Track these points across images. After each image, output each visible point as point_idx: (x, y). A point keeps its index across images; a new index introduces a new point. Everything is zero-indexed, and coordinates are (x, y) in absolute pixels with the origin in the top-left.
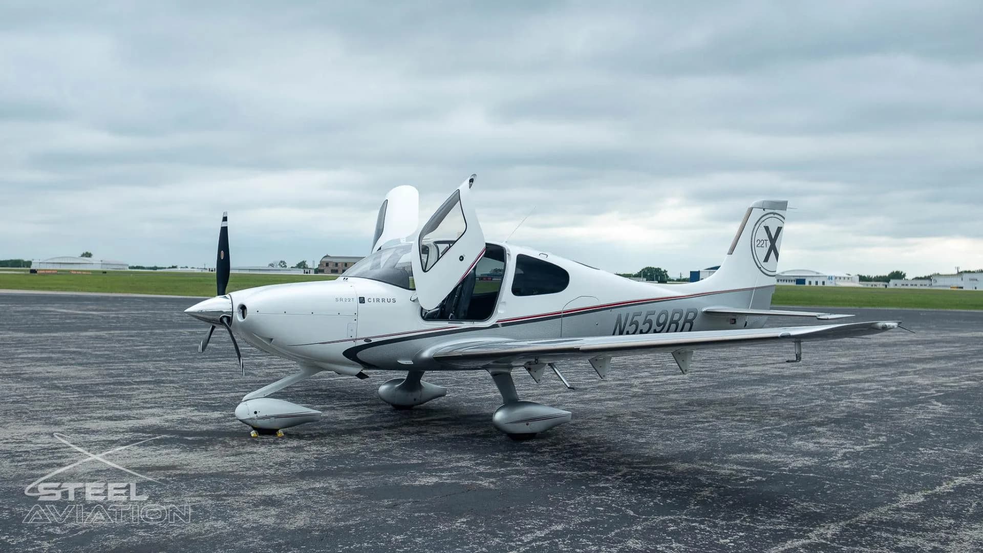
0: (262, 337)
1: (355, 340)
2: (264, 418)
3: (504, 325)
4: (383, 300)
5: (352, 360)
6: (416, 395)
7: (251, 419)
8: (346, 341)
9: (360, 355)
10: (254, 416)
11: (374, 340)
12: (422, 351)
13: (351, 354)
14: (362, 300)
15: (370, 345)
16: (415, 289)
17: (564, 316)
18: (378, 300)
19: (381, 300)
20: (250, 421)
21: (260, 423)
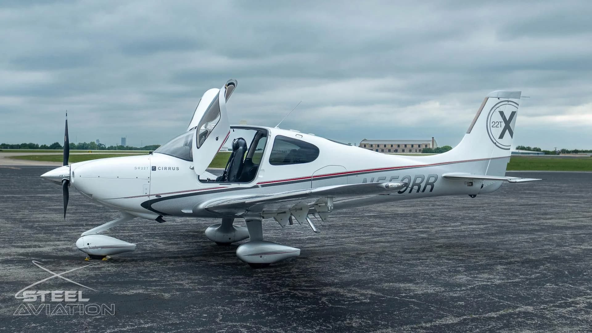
0: (85, 193)
1: (149, 196)
2: (93, 248)
3: (263, 186)
4: (170, 168)
5: (148, 209)
6: (231, 235)
7: (85, 248)
8: (143, 196)
9: (153, 206)
10: (87, 246)
11: (162, 196)
12: (199, 204)
13: (147, 205)
14: (154, 169)
15: (159, 199)
16: (192, 161)
17: (314, 180)
18: (165, 168)
19: (168, 169)
20: (85, 250)
21: (92, 251)
